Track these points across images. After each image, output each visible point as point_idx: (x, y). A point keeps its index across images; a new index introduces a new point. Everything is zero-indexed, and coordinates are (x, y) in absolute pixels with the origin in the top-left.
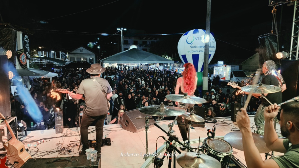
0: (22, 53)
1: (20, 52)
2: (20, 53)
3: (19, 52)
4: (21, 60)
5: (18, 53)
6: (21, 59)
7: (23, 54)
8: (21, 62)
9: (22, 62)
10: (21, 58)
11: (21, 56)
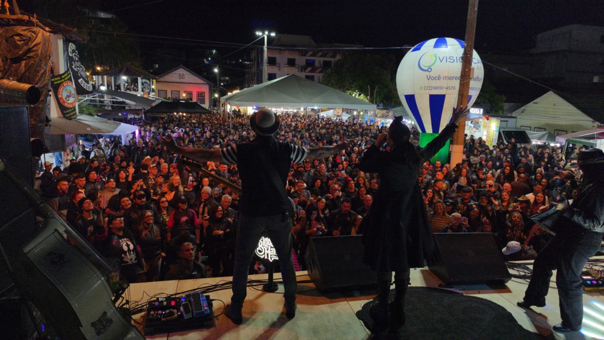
3: (57, 81)
4: (61, 98)
5: (55, 83)
6: (62, 95)
7: (65, 85)
8: (61, 102)
9: (64, 102)
10: (61, 93)
11: (61, 89)
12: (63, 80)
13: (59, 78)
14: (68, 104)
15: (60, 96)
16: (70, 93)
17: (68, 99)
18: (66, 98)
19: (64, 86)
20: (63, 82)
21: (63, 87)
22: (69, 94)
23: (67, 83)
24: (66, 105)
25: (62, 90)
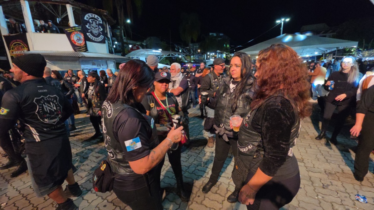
2: (70, 31)
4: (73, 40)
6: (73, 38)
8: (73, 42)
9: (75, 43)
12: (74, 30)
14: (78, 44)
15: (72, 39)
16: (80, 38)
17: (78, 41)
21: (74, 34)
22: (78, 39)
23: (77, 32)
24: (76, 44)
25: (74, 36)
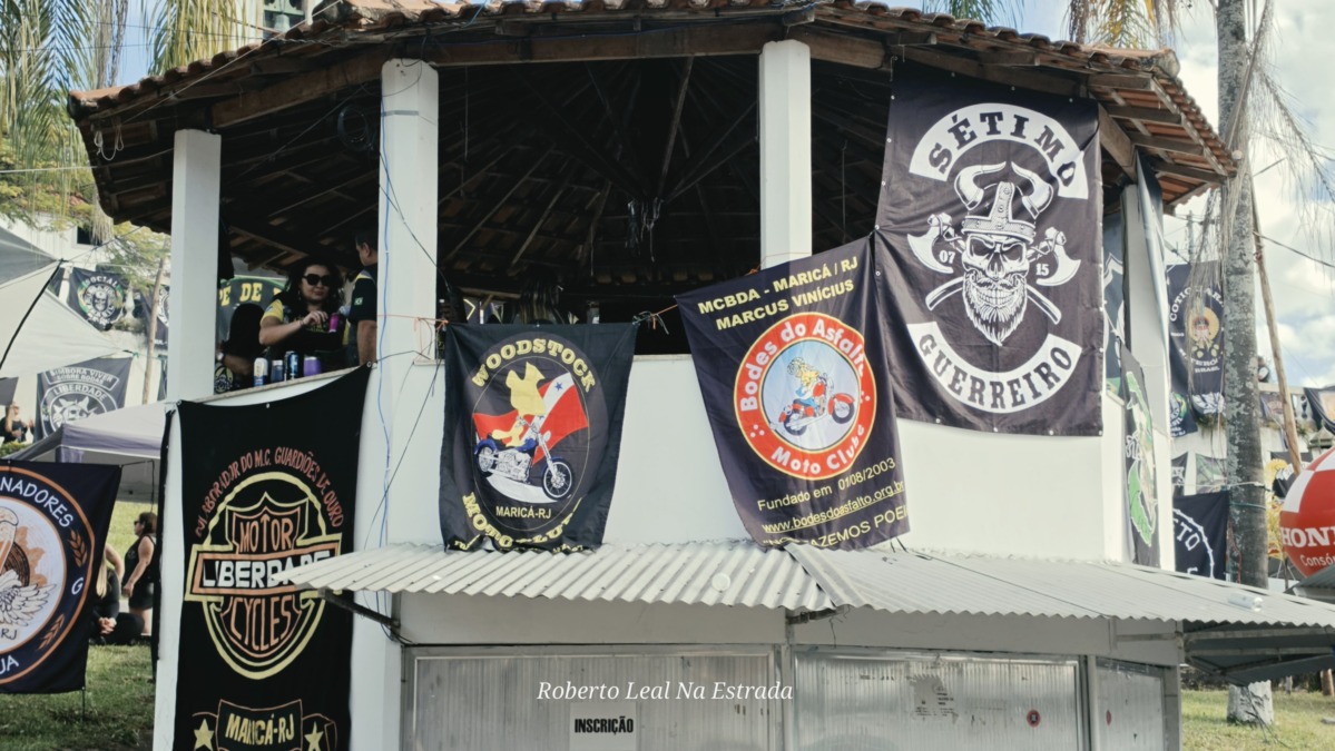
0: (769, 320)
1: (750, 306)
2: (748, 316)
3: (739, 309)
4: (755, 417)
5: (722, 324)
6: (758, 394)
7: (787, 334)
8: (749, 438)
9: (772, 442)
10: (750, 388)
11: (761, 358)
12: (783, 305)
13: (754, 294)
15: (743, 405)
16: (820, 390)
18: (786, 419)
19: (780, 343)
20: (780, 315)
21: (769, 346)
22: (808, 395)
23: (810, 323)
24: (779, 459)
25: (766, 368)
